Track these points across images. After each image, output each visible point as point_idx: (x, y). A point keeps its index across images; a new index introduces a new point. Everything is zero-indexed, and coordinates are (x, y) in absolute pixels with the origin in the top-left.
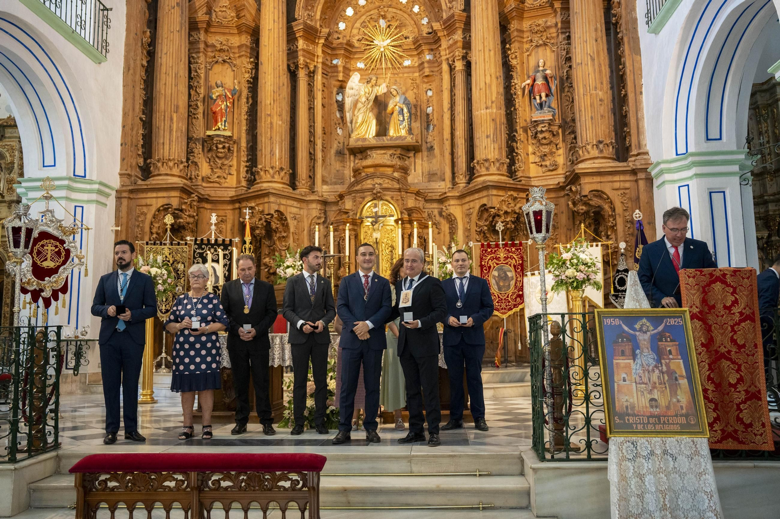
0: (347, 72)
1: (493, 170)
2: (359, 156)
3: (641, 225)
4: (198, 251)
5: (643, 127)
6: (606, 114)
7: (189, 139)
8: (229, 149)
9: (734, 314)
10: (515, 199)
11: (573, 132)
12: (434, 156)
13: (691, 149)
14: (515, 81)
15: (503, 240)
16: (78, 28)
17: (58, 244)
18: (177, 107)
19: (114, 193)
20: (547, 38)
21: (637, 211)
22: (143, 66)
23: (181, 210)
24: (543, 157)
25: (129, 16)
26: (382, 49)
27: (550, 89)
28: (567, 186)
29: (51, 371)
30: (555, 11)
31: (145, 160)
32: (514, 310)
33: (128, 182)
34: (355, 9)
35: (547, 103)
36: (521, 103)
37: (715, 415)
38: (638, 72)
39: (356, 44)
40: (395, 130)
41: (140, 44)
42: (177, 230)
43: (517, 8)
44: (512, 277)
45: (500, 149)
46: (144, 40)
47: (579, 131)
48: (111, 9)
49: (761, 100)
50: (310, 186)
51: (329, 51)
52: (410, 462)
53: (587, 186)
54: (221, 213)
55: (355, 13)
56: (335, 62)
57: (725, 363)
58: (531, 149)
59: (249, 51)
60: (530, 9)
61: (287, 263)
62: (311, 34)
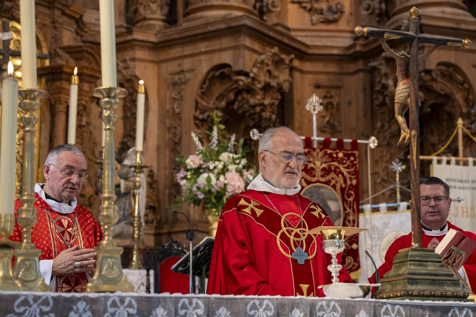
44: (338, 212)
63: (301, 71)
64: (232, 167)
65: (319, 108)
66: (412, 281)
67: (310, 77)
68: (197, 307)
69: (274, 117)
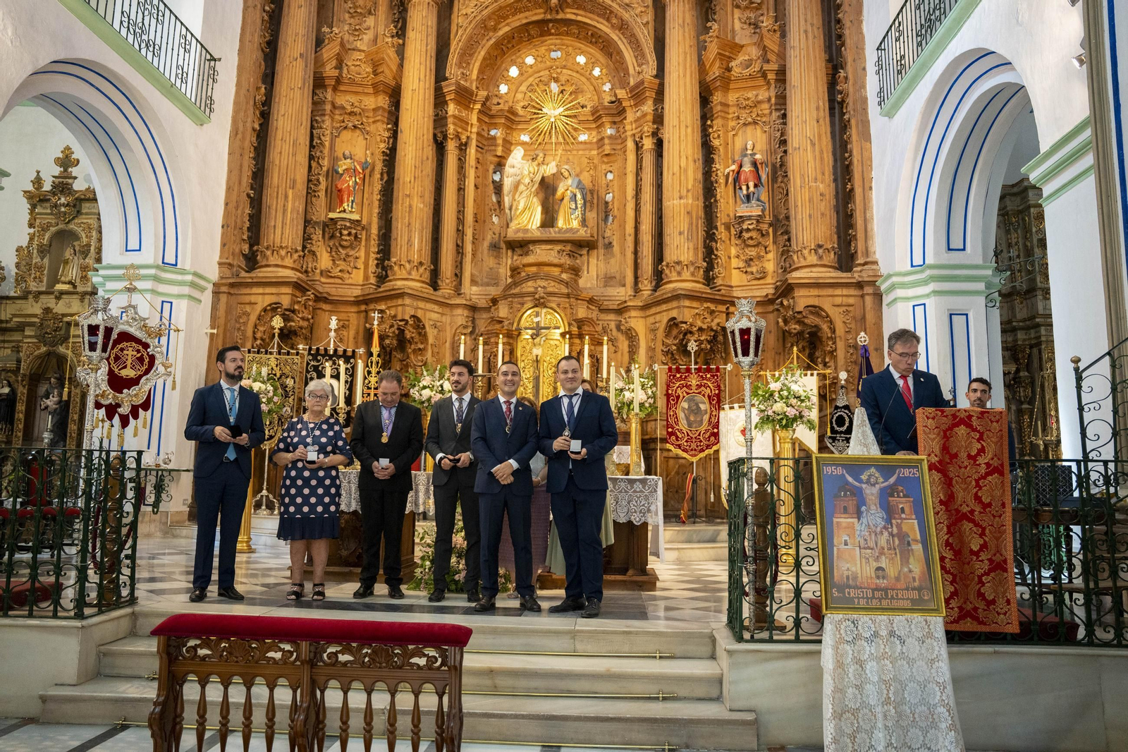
0: (508, 145)
1: (686, 275)
2: (519, 251)
3: (866, 351)
4: (312, 363)
5: (872, 230)
6: (828, 213)
7: (307, 222)
8: (356, 237)
9: (979, 465)
10: (712, 312)
11: (787, 232)
12: (613, 255)
13: (930, 260)
14: (718, 165)
15: (696, 363)
16: (179, 81)
17: (140, 348)
18: (294, 181)
19: (210, 287)
20: (758, 115)
21: (862, 334)
22: (254, 130)
23: (293, 311)
24: (749, 261)
25: (240, 68)
26: (553, 120)
27: (759, 178)
28: (777, 299)
29: (128, 507)
30: (768, 83)
31: (251, 246)
32: (707, 452)
33: (228, 273)
34: (520, 68)
35: (756, 196)
36: (723, 193)
37: (952, 589)
38: (867, 163)
39: (521, 112)
40: (565, 220)
41: (252, 103)
42: (287, 335)
43: (721, 77)
44: (706, 411)
45: (696, 249)
46: (257, 98)
47: (793, 232)
48: (220, 60)
49: (1011, 205)
50: (455, 287)
51: (486, 120)
52: (573, 638)
53: (802, 299)
54: (343, 316)
55: (521, 74)
56: (493, 133)
57: (967, 526)
58: (733, 251)
59: (386, 115)
60: (738, 79)
61: (424, 383)
62: (464, 97)
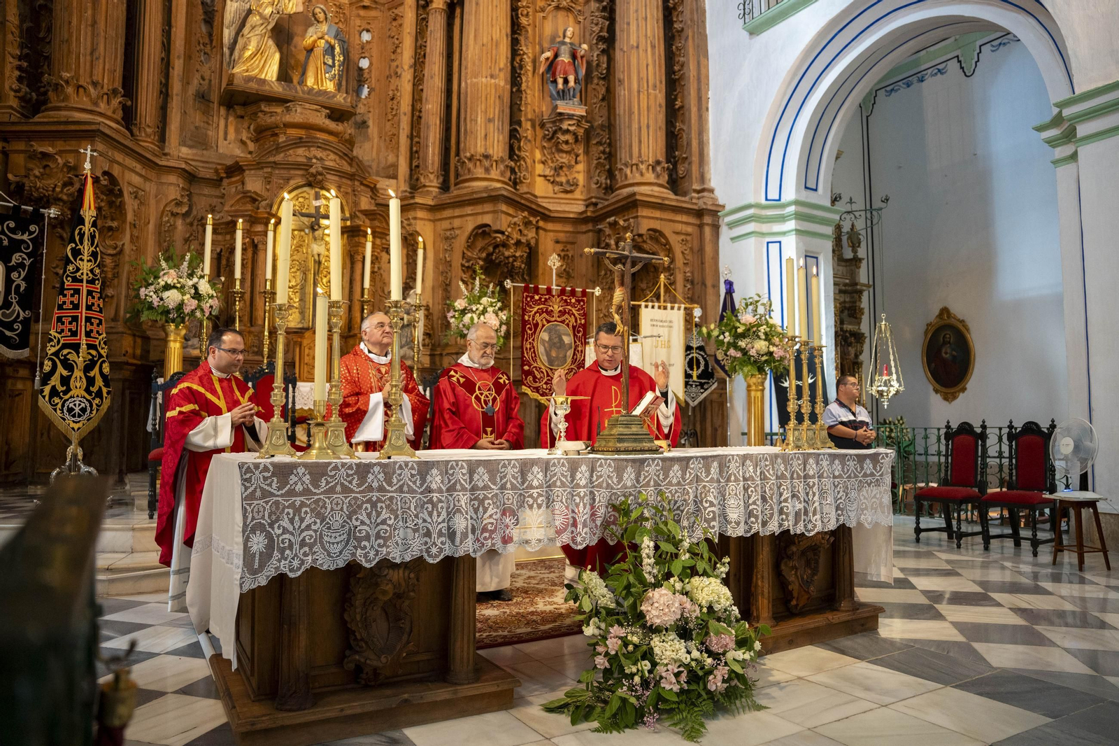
1: (494, 174)
3: (731, 285)
5: (708, 154)
10: (527, 224)
12: (369, 137)
13: (786, 196)
14: (524, 49)
20: (572, 1)
24: (558, 169)
27: (576, 73)
28: (603, 217)
35: (575, 93)
36: (530, 83)
38: (702, 81)
40: (316, 79)
44: (570, 344)
45: (504, 143)
50: (158, 141)
53: (645, 221)
58: (538, 155)
61: (168, 280)
63: (545, 230)
64: (490, 309)
65: (558, 264)
66: (620, 440)
67: (551, 234)
68: (462, 467)
69: (523, 266)
